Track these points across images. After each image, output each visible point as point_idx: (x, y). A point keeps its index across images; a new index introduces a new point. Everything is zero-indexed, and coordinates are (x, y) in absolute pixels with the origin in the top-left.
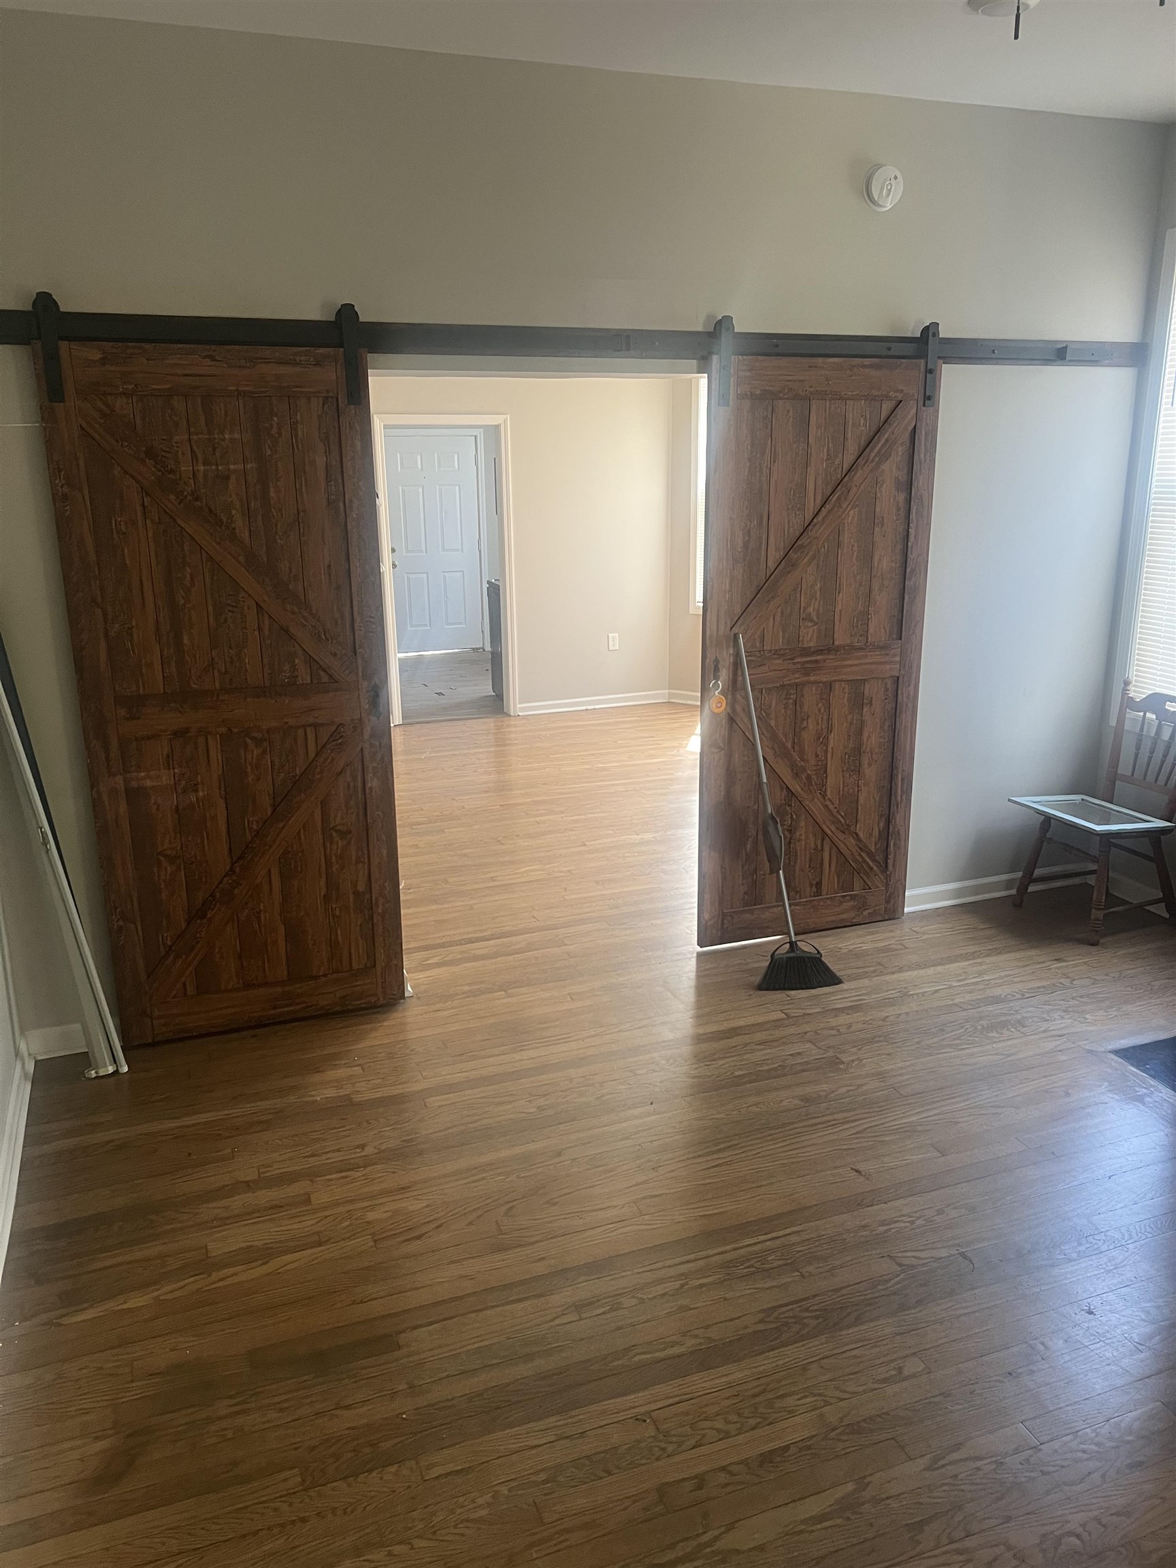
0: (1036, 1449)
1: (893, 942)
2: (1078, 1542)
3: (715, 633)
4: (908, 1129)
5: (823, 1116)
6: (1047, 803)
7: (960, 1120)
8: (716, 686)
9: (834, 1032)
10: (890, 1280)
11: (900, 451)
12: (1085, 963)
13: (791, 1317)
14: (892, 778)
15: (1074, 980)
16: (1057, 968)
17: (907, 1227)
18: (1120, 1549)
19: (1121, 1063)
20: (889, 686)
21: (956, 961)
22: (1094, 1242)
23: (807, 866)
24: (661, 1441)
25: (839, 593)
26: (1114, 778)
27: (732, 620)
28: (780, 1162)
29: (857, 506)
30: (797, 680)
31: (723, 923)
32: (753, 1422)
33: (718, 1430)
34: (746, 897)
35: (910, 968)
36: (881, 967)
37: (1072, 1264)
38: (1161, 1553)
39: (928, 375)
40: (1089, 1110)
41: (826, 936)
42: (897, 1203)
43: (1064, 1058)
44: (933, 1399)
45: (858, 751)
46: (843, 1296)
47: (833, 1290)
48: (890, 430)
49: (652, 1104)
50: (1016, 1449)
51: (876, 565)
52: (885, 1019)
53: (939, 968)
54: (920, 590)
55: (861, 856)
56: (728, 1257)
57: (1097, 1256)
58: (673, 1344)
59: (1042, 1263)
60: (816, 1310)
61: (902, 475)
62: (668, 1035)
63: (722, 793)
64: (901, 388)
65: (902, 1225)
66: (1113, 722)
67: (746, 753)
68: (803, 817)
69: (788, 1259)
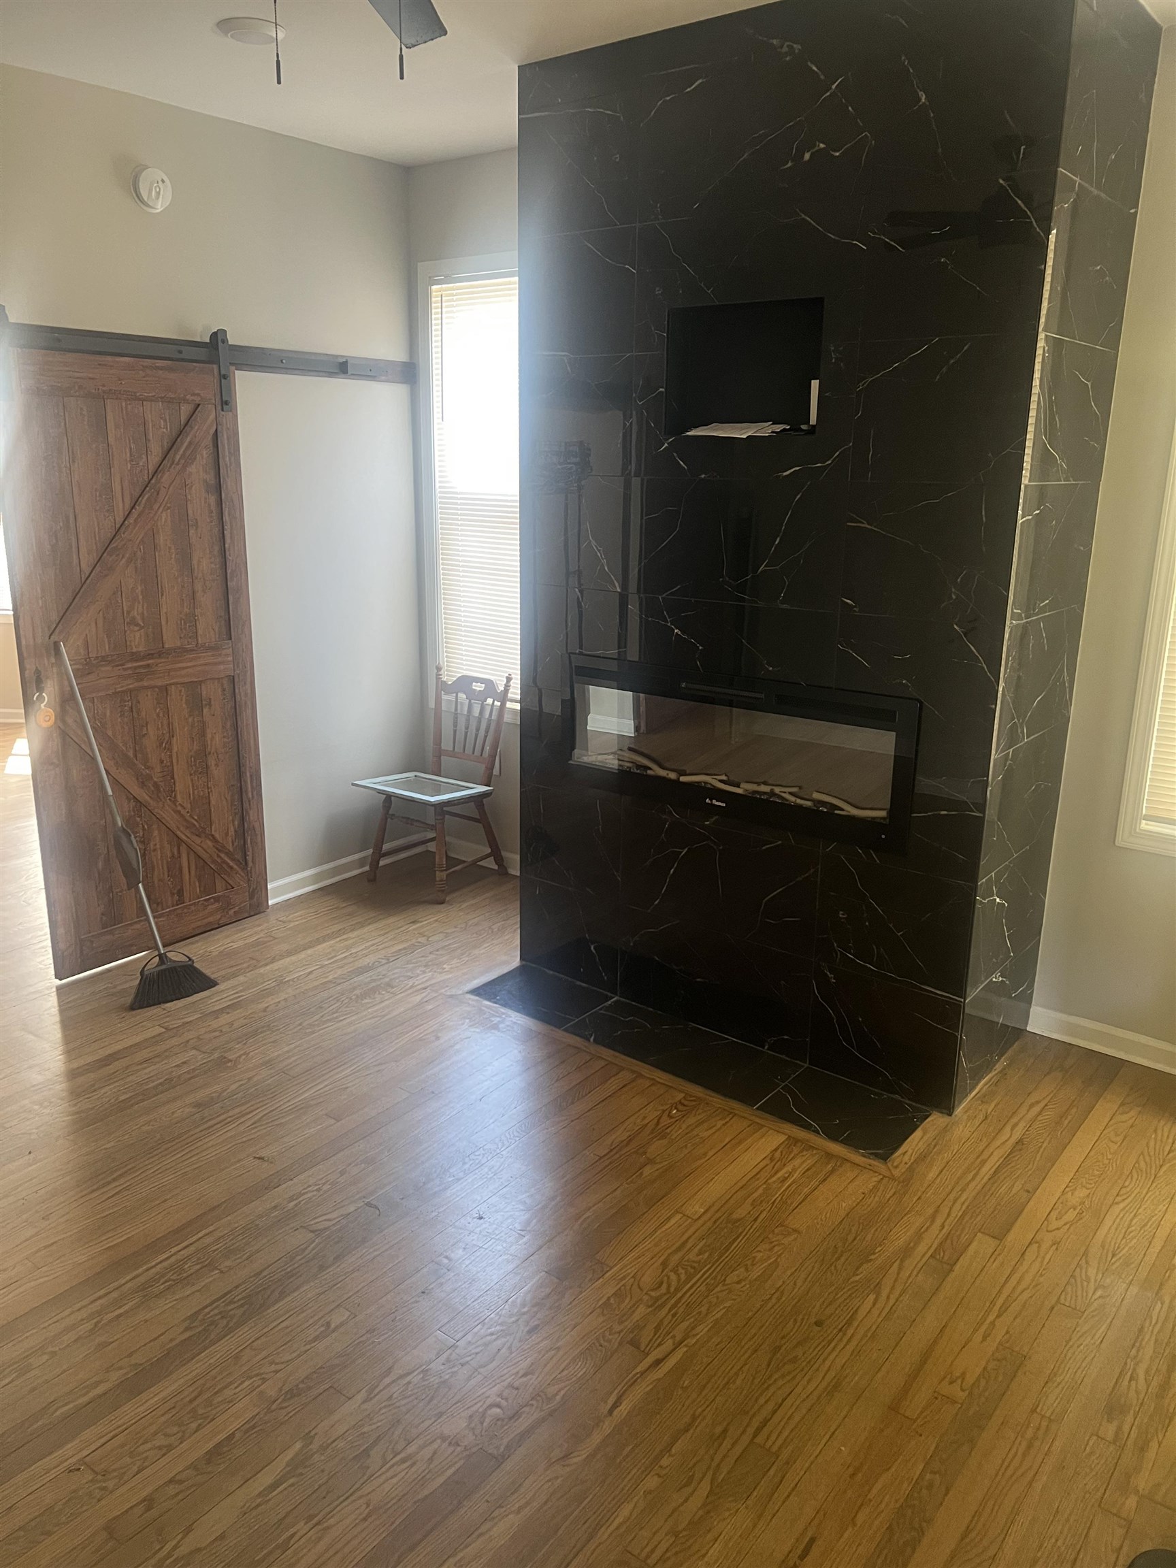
0: (454, 1346)
1: (262, 935)
2: (498, 1410)
3: (32, 642)
4: (302, 1106)
5: (218, 1116)
6: (387, 784)
7: (348, 1085)
8: (40, 698)
9: (217, 1034)
10: (306, 1248)
11: (204, 455)
12: (436, 921)
13: (216, 1315)
14: (240, 775)
15: (429, 937)
16: (414, 929)
17: (314, 1196)
18: (531, 1402)
19: (477, 1000)
20: (226, 686)
21: (324, 941)
22: (475, 1158)
23: (166, 876)
24: (100, 1481)
25: (162, 595)
26: (439, 753)
27: (49, 628)
28: (182, 1172)
29: (169, 508)
30: (131, 686)
31: (82, 951)
32: (194, 1425)
33: (160, 1448)
34: (104, 918)
35: (282, 957)
36: (254, 961)
37: (460, 1182)
38: (562, 1392)
39: (223, 380)
40: (457, 1047)
41: (197, 942)
42: (301, 1177)
43: (430, 1007)
44: (361, 1339)
45: (203, 753)
46: (266, 1276)
47: (255, 1275)
48: (192, 433)
49: (30, 1153)
50: (438, 1353)
51: (196, 567)
52: (265, 1010)
53: (309, 951)
54: (243, 590)
55: (220, 857)
56: (142, 1279)
57: (479, 1169)
58: (98, 1383)
59: (437, 1189)
60: (239, 1300)
61: (210, 478)
62: (36, 1077)
63: (64, 812)
64: (197, 392)
65: (309, 1195)
66: (432, 704)
67: (84, 766)
68: (155, 826)
69: (205, 1261)
